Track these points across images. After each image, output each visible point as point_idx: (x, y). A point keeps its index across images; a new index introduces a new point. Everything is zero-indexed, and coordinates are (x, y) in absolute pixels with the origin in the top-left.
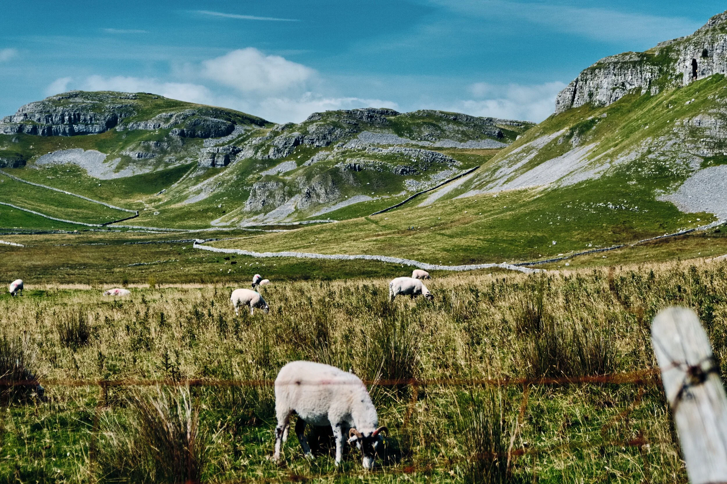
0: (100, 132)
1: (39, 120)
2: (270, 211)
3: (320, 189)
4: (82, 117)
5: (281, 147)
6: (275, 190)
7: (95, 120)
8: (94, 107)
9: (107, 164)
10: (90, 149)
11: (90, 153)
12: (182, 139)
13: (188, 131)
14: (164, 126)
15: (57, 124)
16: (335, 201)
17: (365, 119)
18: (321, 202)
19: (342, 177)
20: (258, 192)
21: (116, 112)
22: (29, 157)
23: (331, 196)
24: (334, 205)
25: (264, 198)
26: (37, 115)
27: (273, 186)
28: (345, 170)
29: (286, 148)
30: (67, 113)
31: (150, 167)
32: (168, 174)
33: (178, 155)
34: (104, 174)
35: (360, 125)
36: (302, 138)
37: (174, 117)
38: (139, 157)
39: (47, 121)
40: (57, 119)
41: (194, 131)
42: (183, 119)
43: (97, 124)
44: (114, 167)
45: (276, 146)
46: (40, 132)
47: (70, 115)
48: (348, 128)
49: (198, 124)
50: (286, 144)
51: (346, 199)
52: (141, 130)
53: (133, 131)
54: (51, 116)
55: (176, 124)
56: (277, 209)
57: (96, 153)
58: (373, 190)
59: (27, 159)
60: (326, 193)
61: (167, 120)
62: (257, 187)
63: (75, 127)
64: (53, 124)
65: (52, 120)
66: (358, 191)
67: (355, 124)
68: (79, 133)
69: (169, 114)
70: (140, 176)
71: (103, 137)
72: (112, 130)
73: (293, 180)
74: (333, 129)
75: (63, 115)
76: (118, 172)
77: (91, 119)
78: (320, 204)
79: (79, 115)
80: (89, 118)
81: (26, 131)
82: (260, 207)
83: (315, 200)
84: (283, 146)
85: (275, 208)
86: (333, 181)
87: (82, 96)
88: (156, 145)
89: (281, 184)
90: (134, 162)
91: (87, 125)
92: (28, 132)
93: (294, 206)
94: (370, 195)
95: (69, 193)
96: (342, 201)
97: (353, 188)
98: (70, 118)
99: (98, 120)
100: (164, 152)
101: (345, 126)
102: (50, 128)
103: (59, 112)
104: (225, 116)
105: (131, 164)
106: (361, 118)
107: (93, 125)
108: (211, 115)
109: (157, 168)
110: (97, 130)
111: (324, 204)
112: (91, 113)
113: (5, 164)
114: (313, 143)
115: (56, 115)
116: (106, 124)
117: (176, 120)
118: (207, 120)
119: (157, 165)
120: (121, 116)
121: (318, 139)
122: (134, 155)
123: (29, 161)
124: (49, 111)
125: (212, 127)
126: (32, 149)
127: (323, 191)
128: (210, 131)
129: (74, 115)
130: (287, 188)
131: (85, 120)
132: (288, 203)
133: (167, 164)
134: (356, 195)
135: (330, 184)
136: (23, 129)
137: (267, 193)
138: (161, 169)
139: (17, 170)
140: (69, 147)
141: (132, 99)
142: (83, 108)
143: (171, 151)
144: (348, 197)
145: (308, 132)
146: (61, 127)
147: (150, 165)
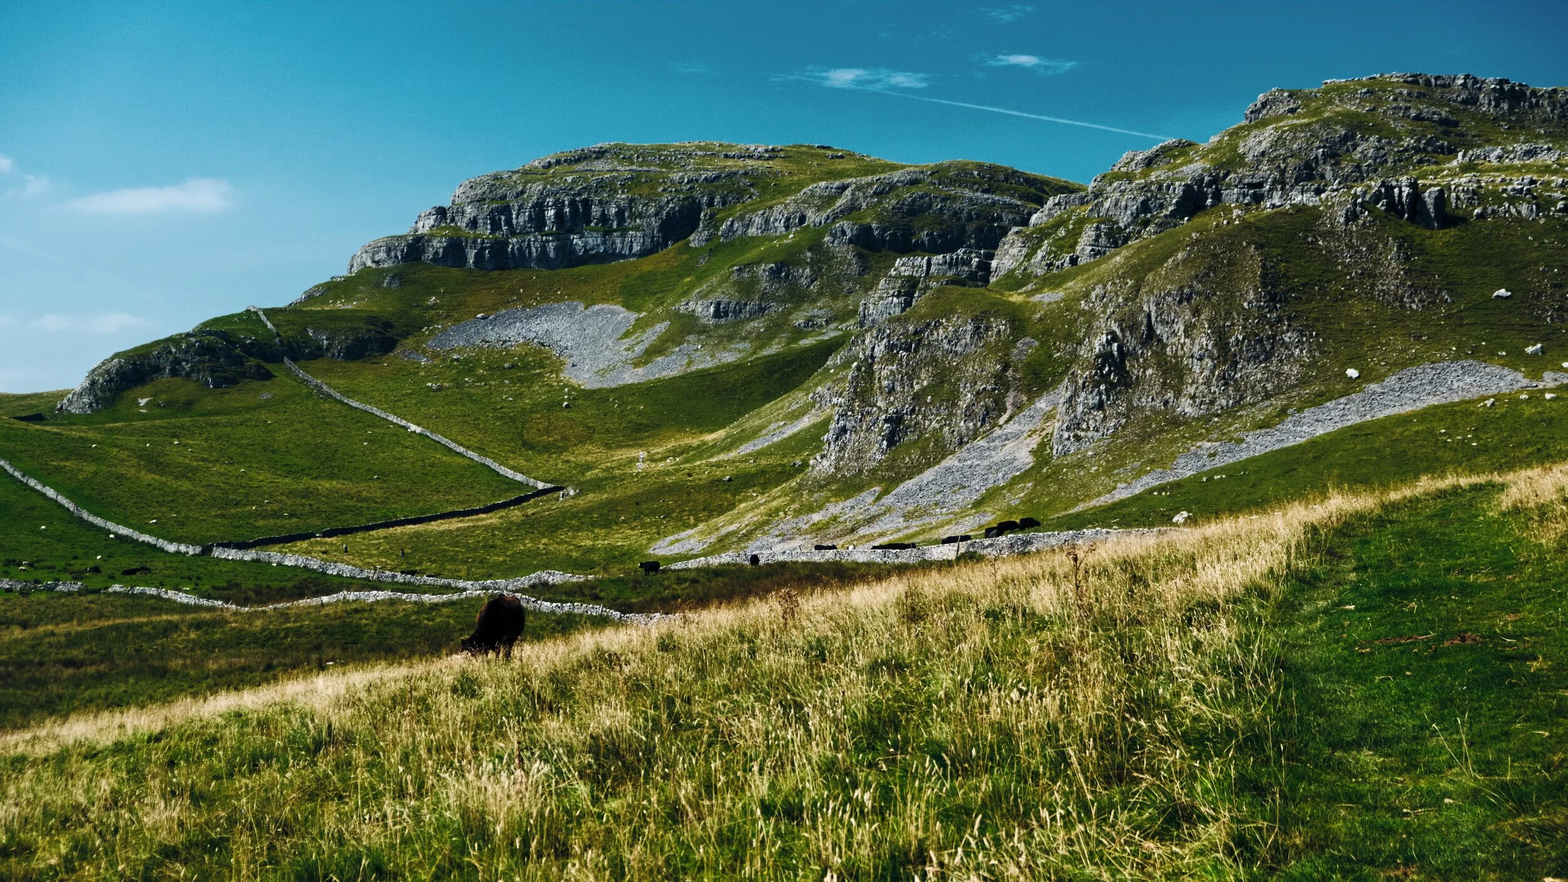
0: (643, 253)
1: (473, 223)
2: (916, 469)
3: (1189, 330)
4: (596, 211)
5: (1124, 219)
6: (966, 358)
7: (633, 216)
8: (634, 181)
9: (627, 342)
10: (604, 300)
11: (597, 313)
12: (859, 256)
13: (884, 230)
14: (813, 217)
15: (524, 232)
16: (1278, 402)
17: (1485, 104)
18: (1186, 407)
19: (1330, 259)
20: (884, 372)
21: (697, 194)
22: (413, 328)
23: (1254, 372)
24: (1264, 425)
25: (900, 403)
26: (468, 209)
27: (955, 338)
28: (1352, 216)
29: (1146, 223)
30: (550, 200)
31: (741, 346)
32: (789, 363)
33: (840, 304)
34: (602, 373)
35: (1467, 125)
36: (1215, 180)
37: (848, 192)
38: (717, 314)
39: (496, 227)
40: (521, 220)
41: (908, 232)
42: (875, 194)
43: (637, 228)
44: (639, 349)
45: (1109, 220)
46: (471, 255)
47: (559, 206)
48: (1411, 133)
49: (923, 209)
50: (1145, 207)
51: (1351, 386)
52: (753, 238)
53: (731, 245)
54: (506, 210)
55: (851, 209)
56: (949, 462)
57: (614, 313)
58: (1532, 331)
59: (406, 334)
60: (1223, 353)
61: (829, 200)
62: (880, 350)
63: (576, 240)
64: (512, 232)
65: (509, 222)
66: (1436, 339)
67: (1443, 122)
68: (589, 258)
69: (837, 183)
70: (703, 375)
71: (647, 265)
72: (681, 243)
73: (1070, 304)
74: (1344, 139)
75: (540, 207)
76: (646, 363)
77: (620, 214)
78: (1176, 422)
79: (587, 204)
80: (613, 210)
81: (429, 254)
82: (876, 454)
83: (1147, 401)
84: (1135, 216)
85: (943, 452)
86: (1269, 280)
87: (617, 155)
88: (774, 274)
89: (1000, 326)
90: (704, 330)
91: (608, 233)
92: (436, 259)
93: (1034, 442)
94: (1516, 360)
95: (419, 430)
96: (1318, 400)
97: (1399, 319)
98: (559, 215)
99: (640, 216)
100: (798, 297)
101: (1399, 126)
102: (499, 246)
103: (530, 197)
104: (1024, 188)
105: (691, 338)
106: (1472, 100)
107: (623, 231)
108: (972, 184)
109: (763, 346)
110: (636, 248)
111: (1201, 426)
112: (621, 196)
113: (320, 348)
114: (1258, 199)
115: (521, 207)
116: (663, 227)
117: (854, 199)
118: (955, 198)
119: (764, 339)
120: (710, 204)
121: (1280, 182)
122: (703, 310)
123: (410, 342)
124: (504, 197)
125: (970, 218)
126: (434, 307)
127: (1203, 340)
128: (962, 230)
129: (573, 204)
130: (1026, 348)
131: (604, 218)
132: (1011, 428)
133: (799, 333)
134: (1415, 360)
135: (1249, 297)
136: (423, 251)
137: (924, 380)
138: (774, 349)
139: (353, 365)
140: (545, 299)
141: (759, 158)
142: (601, 185)
143: (820, 294)
144: (1366, 376)
145: (1242, 156)
146: (534, 242)
147: (744, 339)
